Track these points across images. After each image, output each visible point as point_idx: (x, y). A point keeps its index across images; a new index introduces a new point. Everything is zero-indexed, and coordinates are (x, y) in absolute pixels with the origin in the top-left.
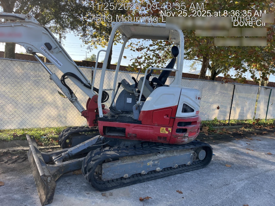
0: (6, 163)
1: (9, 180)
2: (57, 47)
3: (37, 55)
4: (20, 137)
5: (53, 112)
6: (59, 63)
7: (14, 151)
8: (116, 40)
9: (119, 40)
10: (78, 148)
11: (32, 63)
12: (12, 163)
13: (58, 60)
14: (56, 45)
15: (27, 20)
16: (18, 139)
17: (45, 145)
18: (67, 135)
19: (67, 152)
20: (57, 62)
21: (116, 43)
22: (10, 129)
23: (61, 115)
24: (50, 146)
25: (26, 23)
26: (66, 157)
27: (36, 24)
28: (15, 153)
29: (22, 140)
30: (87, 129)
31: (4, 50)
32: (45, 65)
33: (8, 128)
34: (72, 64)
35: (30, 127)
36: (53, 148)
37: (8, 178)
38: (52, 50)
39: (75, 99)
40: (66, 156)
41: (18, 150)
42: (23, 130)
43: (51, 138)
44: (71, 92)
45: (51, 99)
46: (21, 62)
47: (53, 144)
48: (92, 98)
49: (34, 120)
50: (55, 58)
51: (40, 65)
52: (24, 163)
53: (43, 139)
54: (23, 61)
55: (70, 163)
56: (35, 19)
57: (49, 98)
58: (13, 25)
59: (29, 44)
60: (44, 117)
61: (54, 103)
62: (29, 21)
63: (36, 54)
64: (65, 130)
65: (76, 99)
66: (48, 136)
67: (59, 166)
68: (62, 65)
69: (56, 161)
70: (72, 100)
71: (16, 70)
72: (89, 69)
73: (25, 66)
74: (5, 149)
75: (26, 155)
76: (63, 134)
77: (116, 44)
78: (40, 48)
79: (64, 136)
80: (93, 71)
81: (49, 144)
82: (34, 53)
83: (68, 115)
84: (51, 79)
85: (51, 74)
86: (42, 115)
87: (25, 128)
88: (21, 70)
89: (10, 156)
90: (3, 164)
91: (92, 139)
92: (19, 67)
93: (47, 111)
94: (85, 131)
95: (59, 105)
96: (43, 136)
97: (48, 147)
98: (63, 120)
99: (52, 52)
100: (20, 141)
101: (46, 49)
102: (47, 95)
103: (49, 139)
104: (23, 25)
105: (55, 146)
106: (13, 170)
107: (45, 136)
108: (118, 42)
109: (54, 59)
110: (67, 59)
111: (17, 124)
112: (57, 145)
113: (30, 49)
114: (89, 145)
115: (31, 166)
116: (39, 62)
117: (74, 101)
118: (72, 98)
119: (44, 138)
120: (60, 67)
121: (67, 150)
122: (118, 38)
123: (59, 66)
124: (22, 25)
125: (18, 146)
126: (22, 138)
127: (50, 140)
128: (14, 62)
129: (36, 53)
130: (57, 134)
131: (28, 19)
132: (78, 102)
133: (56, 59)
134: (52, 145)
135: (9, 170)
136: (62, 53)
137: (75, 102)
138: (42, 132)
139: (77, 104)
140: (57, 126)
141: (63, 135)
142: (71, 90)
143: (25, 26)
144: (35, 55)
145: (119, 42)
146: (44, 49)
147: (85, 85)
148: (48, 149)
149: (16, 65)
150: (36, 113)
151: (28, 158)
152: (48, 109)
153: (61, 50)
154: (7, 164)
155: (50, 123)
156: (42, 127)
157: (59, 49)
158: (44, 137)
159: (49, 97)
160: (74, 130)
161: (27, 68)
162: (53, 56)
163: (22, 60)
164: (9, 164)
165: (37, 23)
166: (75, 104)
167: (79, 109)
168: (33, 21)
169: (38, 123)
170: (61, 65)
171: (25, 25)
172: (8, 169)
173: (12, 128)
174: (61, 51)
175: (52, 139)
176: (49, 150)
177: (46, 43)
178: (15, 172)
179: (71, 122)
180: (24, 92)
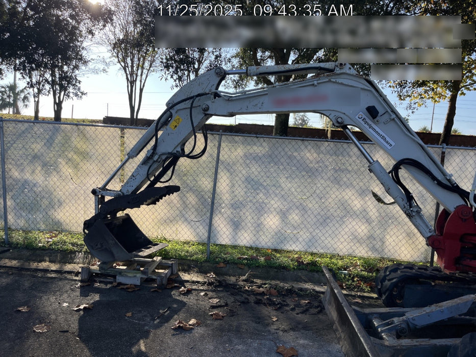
0: (293, 309)
1: (303, 346)
2: (387, 111)
3: (349, 130)
4: (307, 266)
5: (362, 229)
6: (387, 142)
7: (301, 290)
8: (464, 86)
9: (473, 84)
10: (428, 315)
11: (332, 143)
12: (302, 313)
13: (386, 136)
14: (385, 109)
15: (338, 71)
16: (304, 269)
17: (347, 288)
18: (394, 280)
19: (404, 317)
20: (385, 140)
21: (465, 91)
22: (294, 250)
23: (375, 236)
24: (357, 292)
25: (337, 77)
26: (403, 329)
27: (352, 75)
28: (302, 294)
29: (311, 271)
30: (437, 273)
31: (273, 124)
32: (362, 146)
33: (290, 249)
34: (414, 141)
35: (322, 251)
36: (362, 297)
37: (302, 342)
38: (378, 118)
39: (417, 211)
40: (403, 326)
41: (306, 290)
42: (312, 254)
43: (357, 276)
44: (409, 197)
45: (359, 206)
46: (316, 142)
47: (362, 289)
48: (455, 212)
49: (329, 239)
50: (381, 133)
51: (353, 146)
52: (320, 316)
53: (343, 276)
54: (320, 140)
55: (415, 346)
56: (351, 67)
57: (357, 204)
58: (315, 83)
59: (339, 112)
60: (346, 237)
61: (364, 214)
62: (342, 71)
63: (348, 128)
64: (389, 269)
65: (419, 212)
66: (350, 270)
67: (393, 346)
68: (393, 144)
69: (382, 331)
70: (410, 211)
71: (308, 155)
72: (434, 149)
73: (322, 148)
74: (287, 283)
75: (321, 302)
76: (385, 276)
77: (464, 94)
78: (357, 117)
79: (389, 280)
80: (443, 153)
81: (354, 288)
82: (345, 127)
83: (388, 237)
84: (371, 171)
85: (372, 161)
86: (343, 233)
87: (315, 251)
88: (315, 155)
89: (297, 299)
90: (288, 311)
91: (457, 301)
92: (312, 150)
93: (350, 226)
94: (434, 278)
95: (373, 217)
96: (341, 270)
97: (353, 293)
98: (377, 246)
99: (377, 123)
100: (306, 272)
101: (366, 118)
102: (353, 198)
103: (353, 278)
104: (332, 80)
105: (366, 294)
106: (306, 327)
107: (345, 270)
108: (468, 89)
109: (378, 134)
110: (404, 133)
111: (303, 243)
112: (369, 293)
113: (340, 120)
114: (451, 312)
115: (334, 327)
116: (351, 141)
117: (414, 216)
118: (411, 207)
119: (345, 275)
120: (389, 148)
121: (403, 314)
122: (471, 82)
123: (388, 146)
124: (330, 81)
125: (306, 282)
126: (309, 268)
127: (355, 279)
128: (306, 143)
129: (348, 126)
130: (366, 269)
131: (340, 69)
132: (421, 217)
133: (383, 134)
134: (360, 291)
135: (300, 326)
136: (397, 123)
137: (417, 217)
138: (340, 263)
139: (419, 221)
140: (365, 256)
141: (387, 278)
142: (410, 193)
143: (334, 82)
144: (347, 130)
145: (471, 88)
146: (362, 119)
147: (440, 184)
148: (354, 297)
149: (309, 147)
150: (334, 229)
151: (324, 309)
152: (354, 223)
153: (394, 116)
154: (294, 313)
155: (354, 248)
156: (341, 254)
157: (391, 116)
158: (344, 272)
159: (356, 202)
160: (409, 272)
161: (324, 151)
162: (377, 129)
163: (318, 139)
164: (298, 314)
165: (355, 74)
166: (414, 221)
167: (423, 231)
168: (348, 72)
169: (335, 246)
170: (391, 145)
171: (334, 80)
172: (299, 323)
173: (297, 249)
174: (394, 119)
175: (358, 278)
176: (356, 301)
177: (369, 107)
178: (310, 332)
179: (392, 251)
180: (318, 192)
